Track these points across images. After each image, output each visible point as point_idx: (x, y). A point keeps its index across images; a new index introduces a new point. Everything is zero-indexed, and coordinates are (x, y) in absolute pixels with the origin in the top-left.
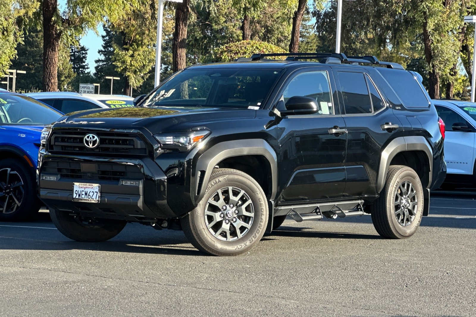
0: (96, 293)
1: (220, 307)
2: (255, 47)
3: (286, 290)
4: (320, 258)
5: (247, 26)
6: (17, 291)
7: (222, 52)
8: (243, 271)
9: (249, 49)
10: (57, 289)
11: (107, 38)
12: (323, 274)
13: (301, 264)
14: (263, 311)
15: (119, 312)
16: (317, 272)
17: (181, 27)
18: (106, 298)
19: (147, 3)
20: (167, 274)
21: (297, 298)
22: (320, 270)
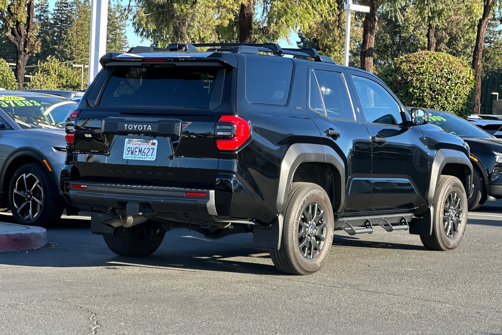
0: (265, 293)
1: (378, 309)
2: (432, 58)
3: (443, 294)
4: (481, 263)
5: (432, 35)
6: (195, 289)
7: (401, 63)
8: (405, 275)
9: (426, 59)
10: (230, 288)
11: (302, 44)
12: (482, 279)
13: (461, 268)
14: (418, 314)
15: (283, 312)
16: (476, 277)
17: (369, 35)
18: (274, 298)
19: (336, 13)
20: (334, 275)
21: (453, 302)
22: (479, 275)
